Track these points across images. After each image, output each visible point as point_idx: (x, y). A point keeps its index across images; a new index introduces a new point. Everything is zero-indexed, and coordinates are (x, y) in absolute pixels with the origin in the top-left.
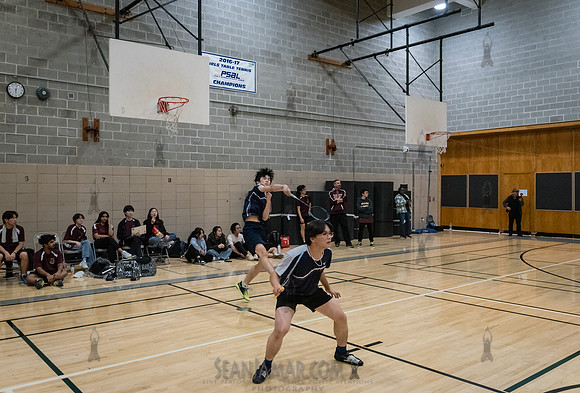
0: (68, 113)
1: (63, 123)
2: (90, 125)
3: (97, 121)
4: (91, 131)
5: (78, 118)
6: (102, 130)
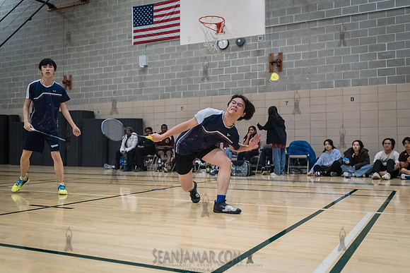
0: (258, 53)
1: (255, 61)
2: (274, 59)
3: (280, 54)
5: (266, 55)
6: (285, 61)
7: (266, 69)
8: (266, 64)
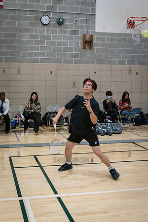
0: (75, 32)
1: (71, 38)
2: (87, 39)
3: (91, 36)
4: (88, 43)
5: (80, 35)
6: (94, 42)
7: (80, 46)
8: (80, 42)
